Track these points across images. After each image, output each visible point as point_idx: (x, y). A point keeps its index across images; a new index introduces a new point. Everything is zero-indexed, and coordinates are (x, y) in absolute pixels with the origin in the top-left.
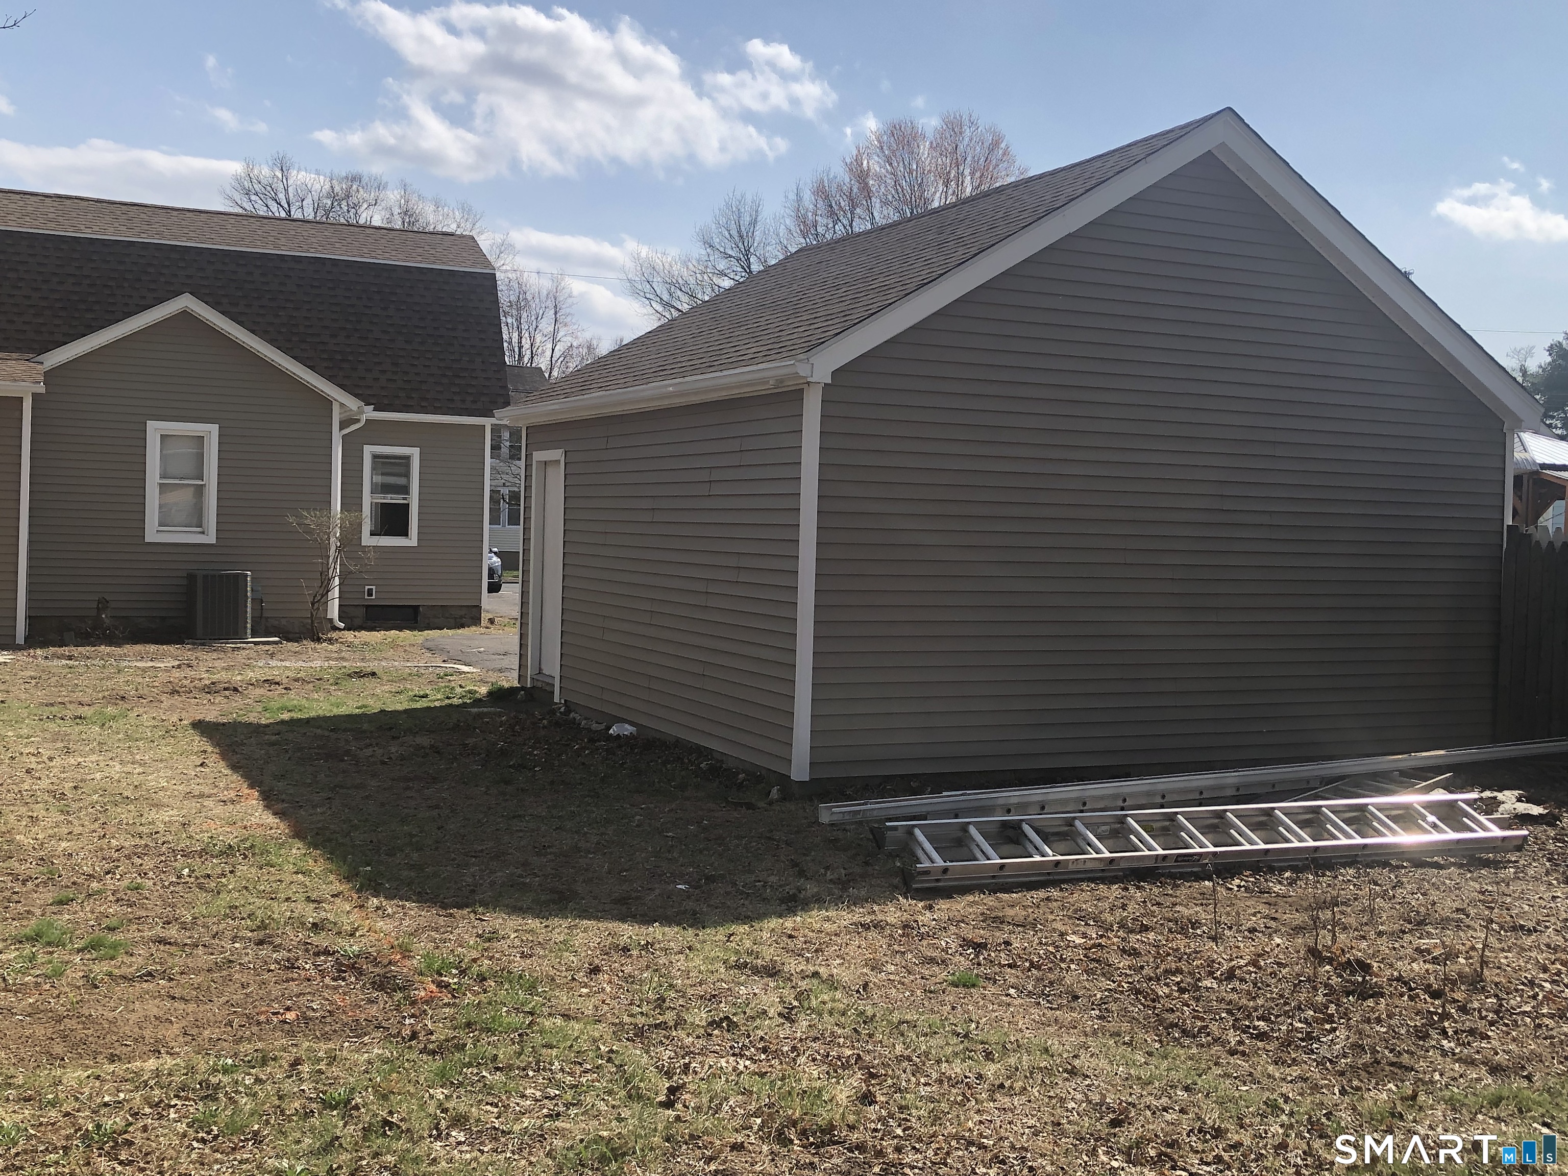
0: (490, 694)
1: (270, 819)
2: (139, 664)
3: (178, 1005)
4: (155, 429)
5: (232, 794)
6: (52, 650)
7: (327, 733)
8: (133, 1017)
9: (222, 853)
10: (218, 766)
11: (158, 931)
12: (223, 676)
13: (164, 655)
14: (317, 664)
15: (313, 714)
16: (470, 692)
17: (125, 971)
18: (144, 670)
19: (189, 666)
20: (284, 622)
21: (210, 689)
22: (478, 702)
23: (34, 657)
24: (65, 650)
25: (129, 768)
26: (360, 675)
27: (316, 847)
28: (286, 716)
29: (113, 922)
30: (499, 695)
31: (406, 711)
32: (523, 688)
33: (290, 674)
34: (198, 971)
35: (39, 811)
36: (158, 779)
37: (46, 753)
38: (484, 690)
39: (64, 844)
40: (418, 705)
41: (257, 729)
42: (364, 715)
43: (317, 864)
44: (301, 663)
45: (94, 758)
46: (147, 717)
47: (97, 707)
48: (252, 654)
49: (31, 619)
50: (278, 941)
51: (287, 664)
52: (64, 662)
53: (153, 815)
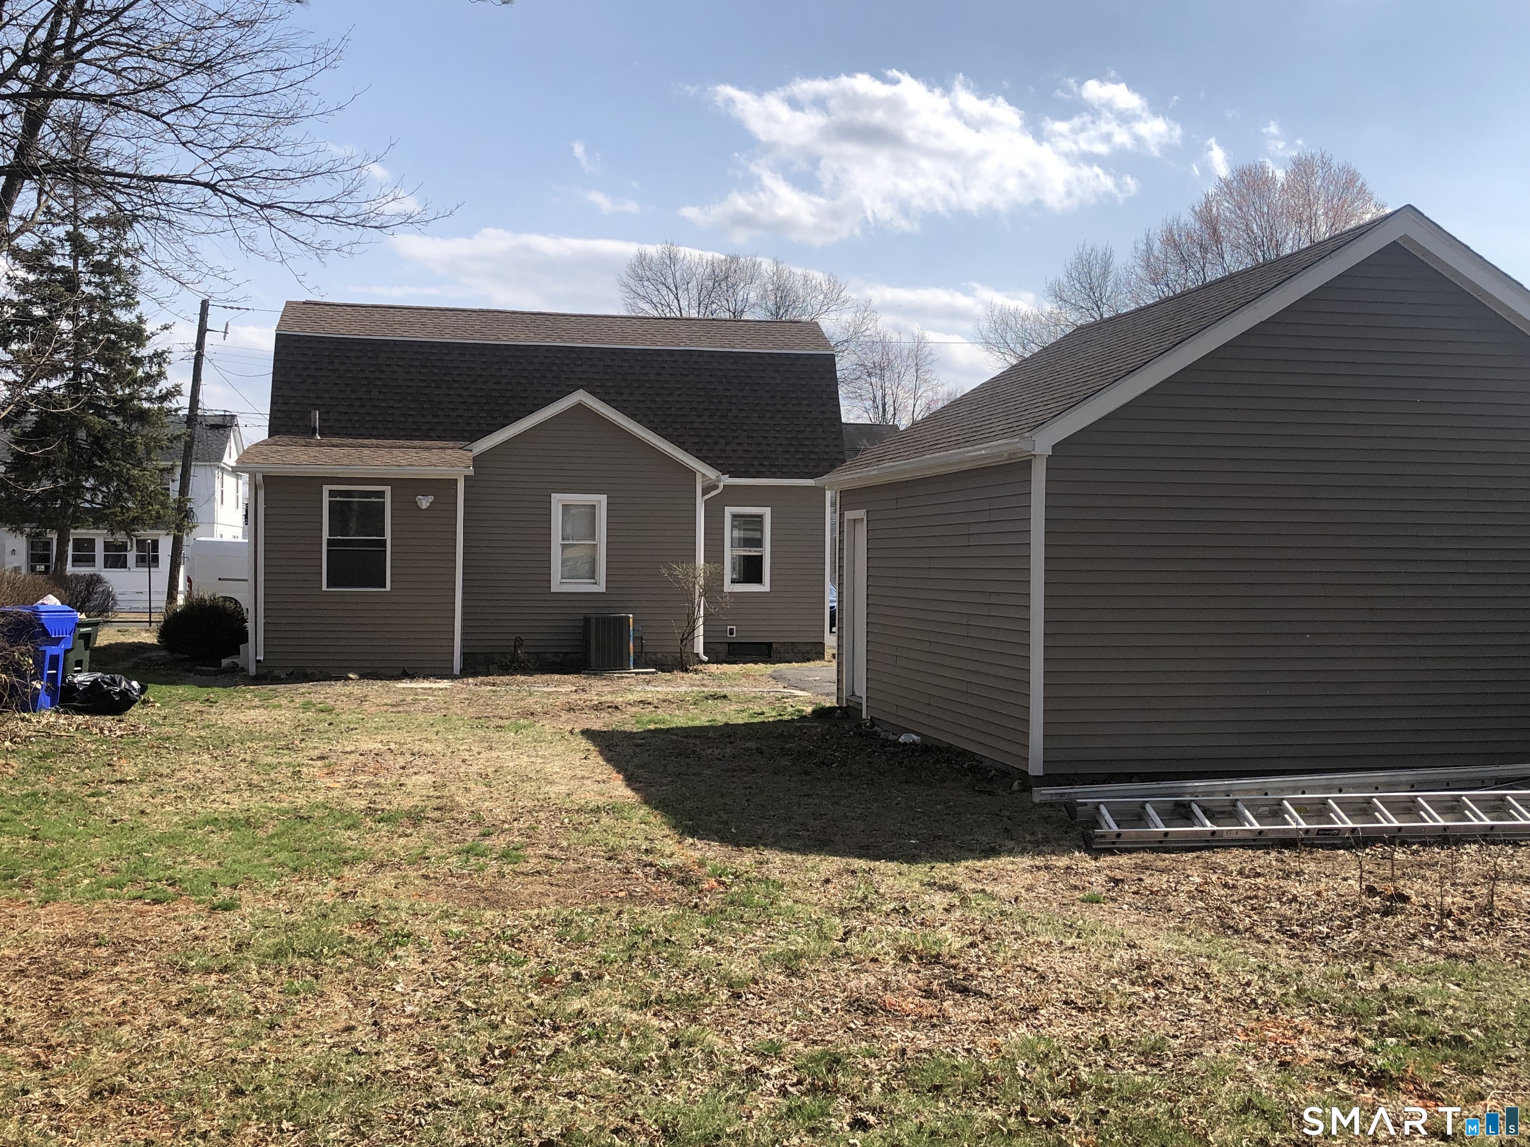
0: (814, 712)
1: (629, 792)
2: (546, 689)
3: (555, 889)
4: (558, 500)
5: (605, 777)
6: (480, 678)
7: (680, 739)
8: (526, 892)
9: (592, 810)
10: (596, 759)
11: (546, 851)
12: (609, 698)
13: (564, 682)
14: (683, 689)
15: (674, 725)
16: (798, 711)
17: (524, 870)
18: (549, 693)
19: (583, 690)
20: (659, 656)
21: (597, 708)
22: (803, 718)
23: (468, 684)
24: (490, 679)
25: (533, 759)
26: (714, 697)
27: (656, 808)
28: (652, 727)
29: (518, 845)
30: (821, 713)
31: (745, 724)
32: (840, 708)
33: (661, 697)
34: (567, 872)
35: (471, 785)
36: (553, 767)
37: (476, 749)
38: (809, 709)
39: (487, 804)
40: (755, 720)
41: (629, 735)
42: (712, 726)
43: (656, 819)
44: (670, 689)
45: (509, 753)
46: (547, 726)
47: (513, 720)
48: (633, 681)
49: (465, 655)
50: (620, 858)
51: (659, 689)
52: (489, 688)
53: (548, 788)
